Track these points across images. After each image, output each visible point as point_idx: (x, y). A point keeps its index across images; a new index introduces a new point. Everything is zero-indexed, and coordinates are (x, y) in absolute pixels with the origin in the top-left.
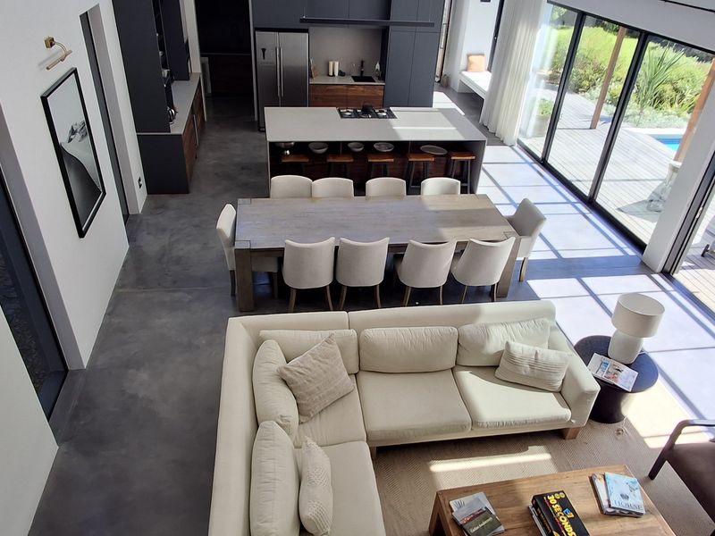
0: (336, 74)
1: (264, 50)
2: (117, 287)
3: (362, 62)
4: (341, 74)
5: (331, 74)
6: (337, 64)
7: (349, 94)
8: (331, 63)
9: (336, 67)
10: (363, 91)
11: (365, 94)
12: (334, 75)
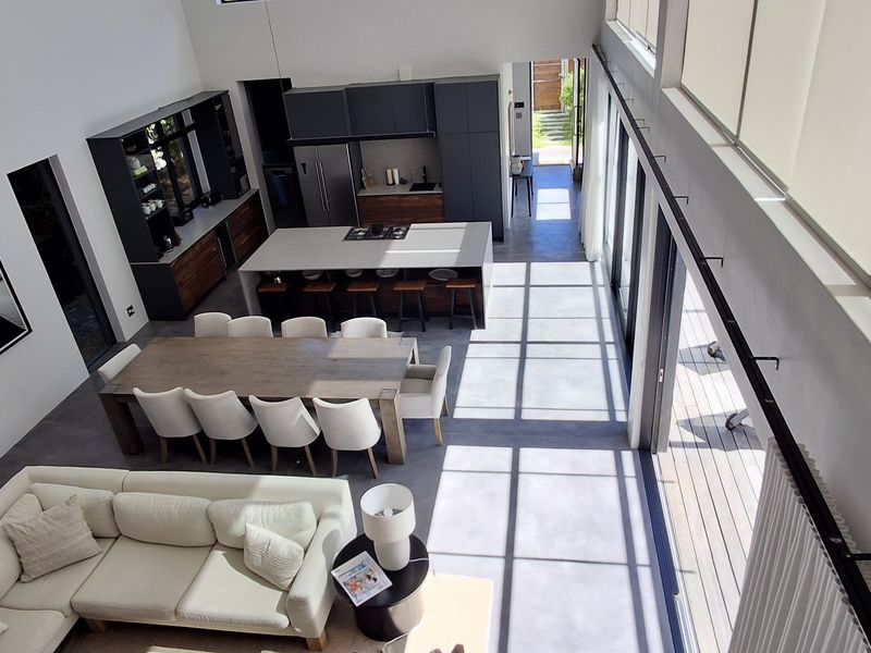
0: (397, 182)
1: (304, 165)
2: (46, 418)
3: (424, 168)
4: (403, 182)
5: (391, 182)
6: (396, 171)
7: (403, 205)
8: (389, 171)
9: (395, 175)
10: (419, 201)
11: (421, 204)
12: (394, 183)
